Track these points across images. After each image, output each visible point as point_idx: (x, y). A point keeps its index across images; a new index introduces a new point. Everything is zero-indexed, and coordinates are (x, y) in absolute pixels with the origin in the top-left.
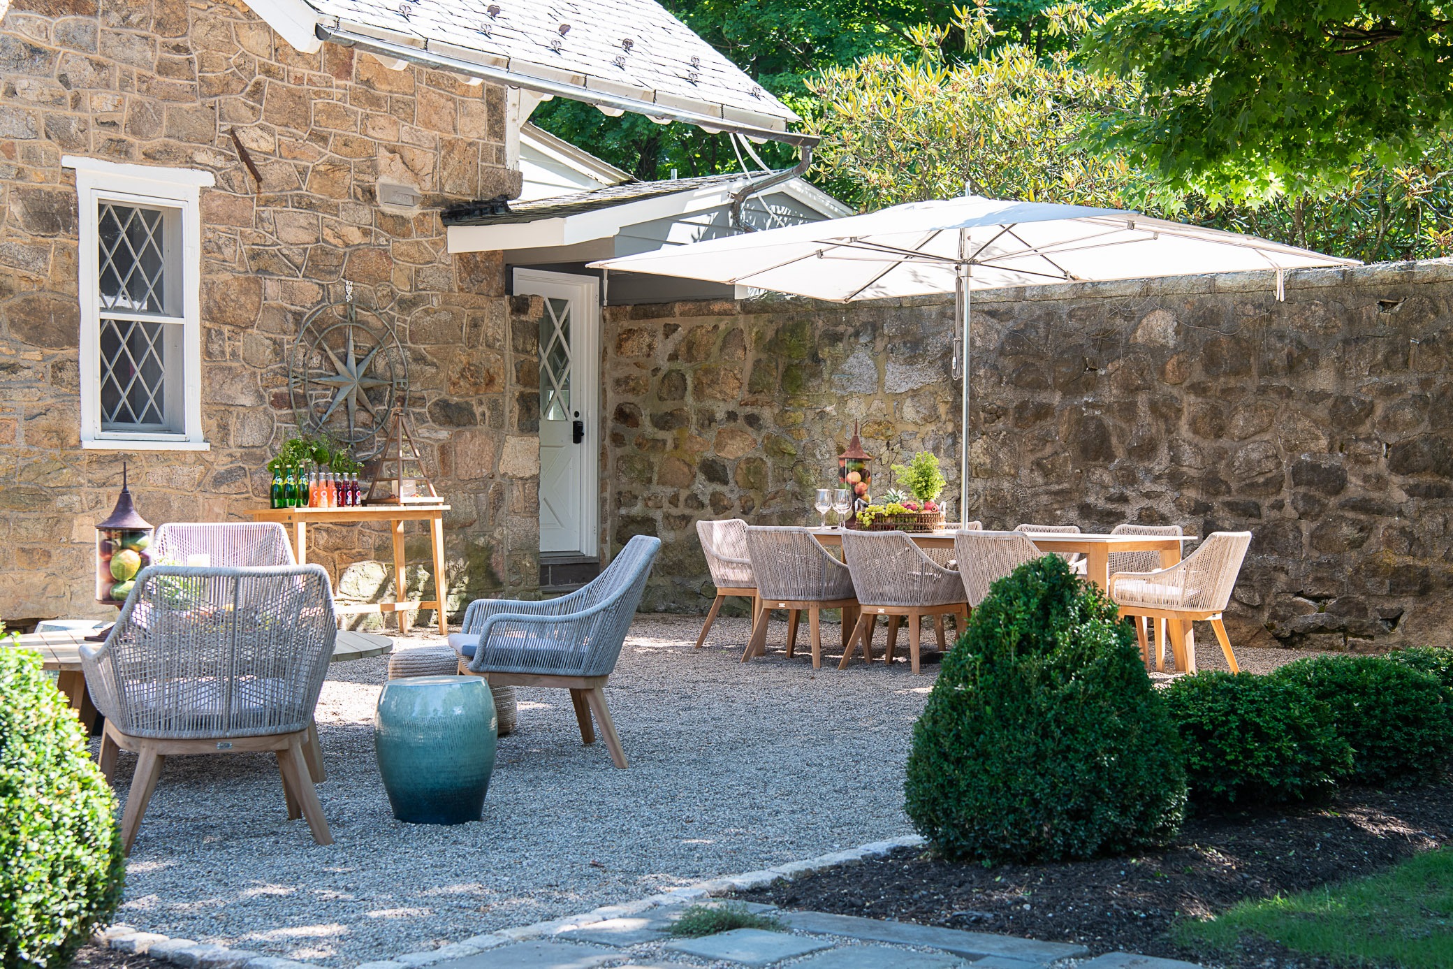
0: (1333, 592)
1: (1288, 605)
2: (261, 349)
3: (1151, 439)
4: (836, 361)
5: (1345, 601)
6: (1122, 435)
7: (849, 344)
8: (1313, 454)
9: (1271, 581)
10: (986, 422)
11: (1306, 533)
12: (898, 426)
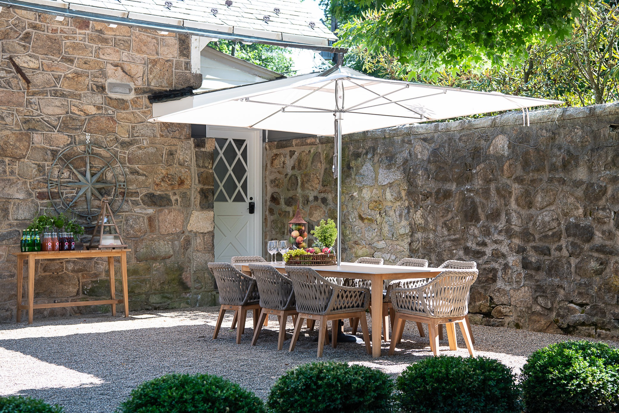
0: (588, 301)
1: (565, 309)
2: (30, 169)
3: (497, 209)
4: (358, 168)
5: (594, 307)
6: (483, 206)
7: (363, 159)
8: (576, 218)
9: (556, 294)
10: (422, 200)
11: (573, 265)
12: (384, 203)
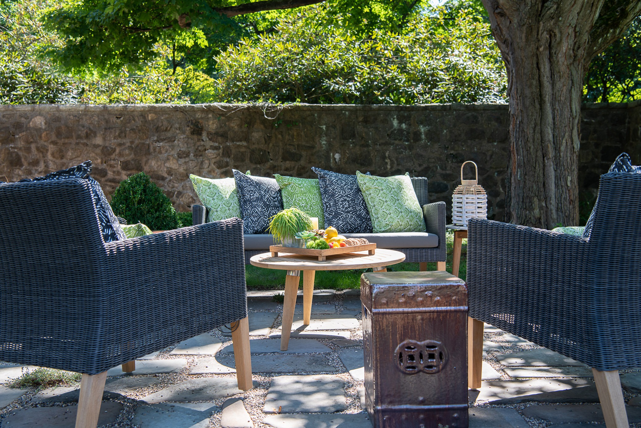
3: (37, 159)
6: (26, 158)
